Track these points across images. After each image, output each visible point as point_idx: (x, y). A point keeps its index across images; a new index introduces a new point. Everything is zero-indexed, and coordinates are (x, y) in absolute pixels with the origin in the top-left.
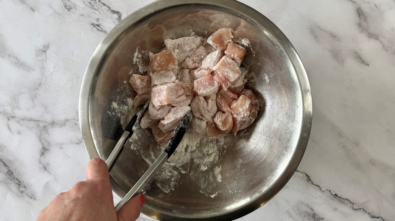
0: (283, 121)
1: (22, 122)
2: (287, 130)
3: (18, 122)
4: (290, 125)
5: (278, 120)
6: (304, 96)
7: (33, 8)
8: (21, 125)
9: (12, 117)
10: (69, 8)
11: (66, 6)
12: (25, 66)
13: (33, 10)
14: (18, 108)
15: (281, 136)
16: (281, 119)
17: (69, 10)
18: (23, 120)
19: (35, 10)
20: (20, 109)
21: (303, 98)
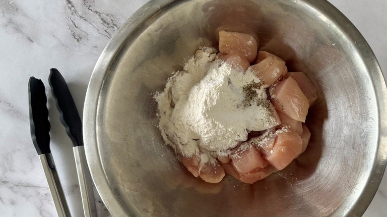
0: (354, 124)
1: (16, 189)
2: (361, 133)
3: (11, 188)
4: (364, 125)
5: (347, 124)
6: (375, 83)
7: (31, 38)
8: (16, 192)
9: (3, 182)
10: (78, 38)
11: (74, 36)
12: (21, 114)
13: (32, 41)
14: (12, 170)
15: (354, 142)
16: (352, 122)
17: (78, 40)
18: (18, 185)
19: (33, 40)
20: (14, 171)
21: (374, 86)
